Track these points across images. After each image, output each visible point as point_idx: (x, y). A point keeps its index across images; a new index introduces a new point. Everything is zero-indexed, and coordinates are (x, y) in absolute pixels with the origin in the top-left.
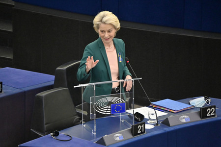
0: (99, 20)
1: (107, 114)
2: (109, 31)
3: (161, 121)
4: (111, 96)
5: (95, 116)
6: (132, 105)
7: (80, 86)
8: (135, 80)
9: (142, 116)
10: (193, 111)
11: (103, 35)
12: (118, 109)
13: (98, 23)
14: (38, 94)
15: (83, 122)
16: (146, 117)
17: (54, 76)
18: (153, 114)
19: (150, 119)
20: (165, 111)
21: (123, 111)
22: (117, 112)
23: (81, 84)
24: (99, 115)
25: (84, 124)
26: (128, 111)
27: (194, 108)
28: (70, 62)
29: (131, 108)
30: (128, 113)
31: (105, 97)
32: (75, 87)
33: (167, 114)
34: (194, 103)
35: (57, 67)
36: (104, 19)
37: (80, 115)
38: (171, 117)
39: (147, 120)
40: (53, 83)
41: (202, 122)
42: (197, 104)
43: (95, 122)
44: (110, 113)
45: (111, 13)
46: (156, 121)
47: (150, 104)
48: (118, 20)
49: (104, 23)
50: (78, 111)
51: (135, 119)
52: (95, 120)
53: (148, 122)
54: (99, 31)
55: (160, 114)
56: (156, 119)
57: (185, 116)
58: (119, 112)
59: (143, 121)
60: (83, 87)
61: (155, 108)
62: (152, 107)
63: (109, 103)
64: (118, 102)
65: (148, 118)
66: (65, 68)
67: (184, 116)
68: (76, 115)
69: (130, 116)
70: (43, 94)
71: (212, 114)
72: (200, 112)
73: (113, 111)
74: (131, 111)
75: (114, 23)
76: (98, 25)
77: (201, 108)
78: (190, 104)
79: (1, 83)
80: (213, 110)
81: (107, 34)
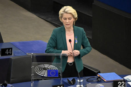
0: (63, 11)
2: (69, 19)
13: (62, 13)
49: (66, 13)
53: (77, 86)
54: (63, 19)
71: (122, 86)
72: (113, 83)
79: (12, 49)
80: (123, 83)
81: (68, 21)
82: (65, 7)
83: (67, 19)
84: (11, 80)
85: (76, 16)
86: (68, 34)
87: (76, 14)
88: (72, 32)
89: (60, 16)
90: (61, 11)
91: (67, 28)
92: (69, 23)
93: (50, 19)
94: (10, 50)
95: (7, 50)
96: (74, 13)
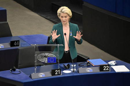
0: (60, 11)
2: (66, 17)
36: (63, 10)
45: (67, 7)
48: (71, 11)
49: (63, 12)
53: (71, 70)
54: (60, 17)
71: (107, 69)
75: (69, 13)
76: (60, 13)
79: (19, 41)
80: (107, 67)
81: (64, 19)
82: (62, 8)
83: (64, 18)
84: (19, 66)
85: (71, 14)
86: (65, 29)
87: (71, 13)
88: (68, 27)
89: (58, 14)
90: (59, 11)
91: (64, 24)
92: (65, 21)
93: (49, 17)
94: (18, 42)
95: (15, 42)
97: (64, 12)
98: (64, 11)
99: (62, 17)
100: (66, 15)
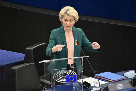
1: (63, 82)
2: (70, 21)
3: (102, 88)
4: (67, 69)
5: (54, 84)
6: (82, 76)
7: (43, 61)
8: (84, 58)
9: (88, 85)
10: (126, 81)
11: (66, 23)
12: (71, 79)
13: (63, 14)
14: (13, 68)
15: (45, 89)
16: (92, 85)
17: (24, 54)
18: (97, 83)
19: (95, 86)
20: (106, 81)
21: (75, 80)
22: (71, 81)
23: (44, 60)
24: (57, 83)
25: (46, 90)
26: (78, 81)
27: (127, 78)
28: (36, 44)
29: (81, 78)
30: (79, 82)
31: (62, 70)
32: (39, 62)
33: (107, 83)
34: (127, 75)
35: (26, 48)
36: (68, 12)
37: (43, 83)
38: (111, 85)
39: (93, 87)
40: (23, 59)
41: (133, 89)
42: (129, 76)
43: (54, 89)
44: (65, 82)
46: (99, 88)
47: (95, 75)
49: (68, 15)
50: (42, 80)
51: (84, 87)
52: (54, 87)
53: (93, 89)
55: (102, 83)
56: (99, 86)
57: (121, 85)
58: (72, 81)
59: (90, 88)
60: (46, 62)
61: (98, 79)
62: (96, 78)
63: (65, 75)
64: (71, 74)
65: (93, 86)
66: (33, 48)
67: (119, 85)
68: (40, 83)
69: (80, 84)
70: (16, 68)
72: (132, 81)
73: (67, 80)
74: (80, 81)
75: (75, 16)
77: (132, 79)
78: (124, 76)
85: (77, 18)
88: (71, 33)
96: (76, 16)
97: (70, 15)
98: (70, 13)
99: (66, 20)
100: (71, 18)
